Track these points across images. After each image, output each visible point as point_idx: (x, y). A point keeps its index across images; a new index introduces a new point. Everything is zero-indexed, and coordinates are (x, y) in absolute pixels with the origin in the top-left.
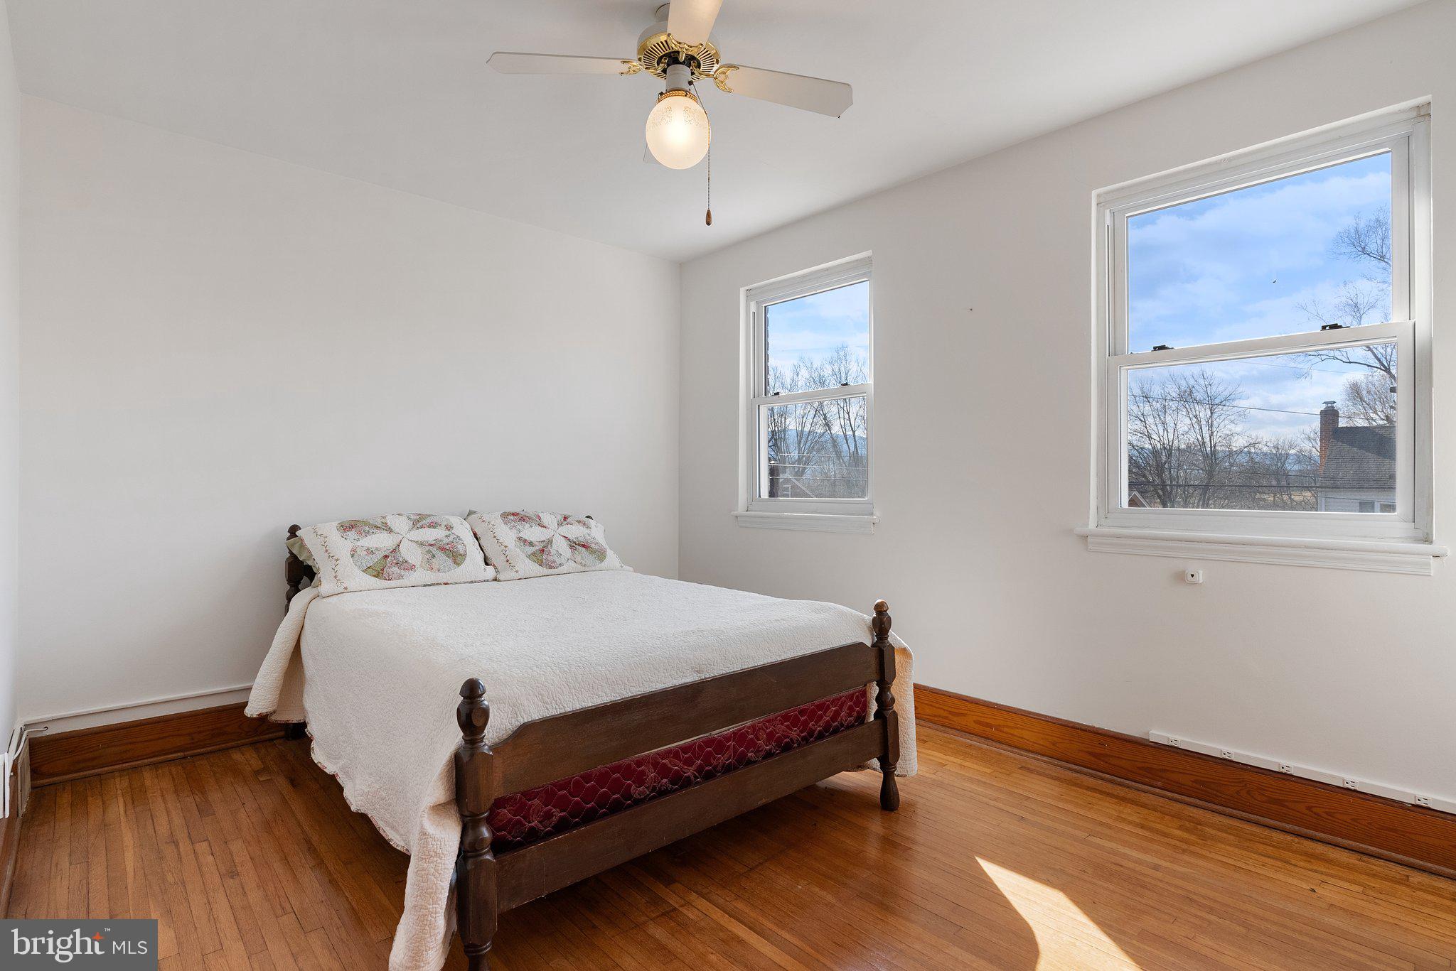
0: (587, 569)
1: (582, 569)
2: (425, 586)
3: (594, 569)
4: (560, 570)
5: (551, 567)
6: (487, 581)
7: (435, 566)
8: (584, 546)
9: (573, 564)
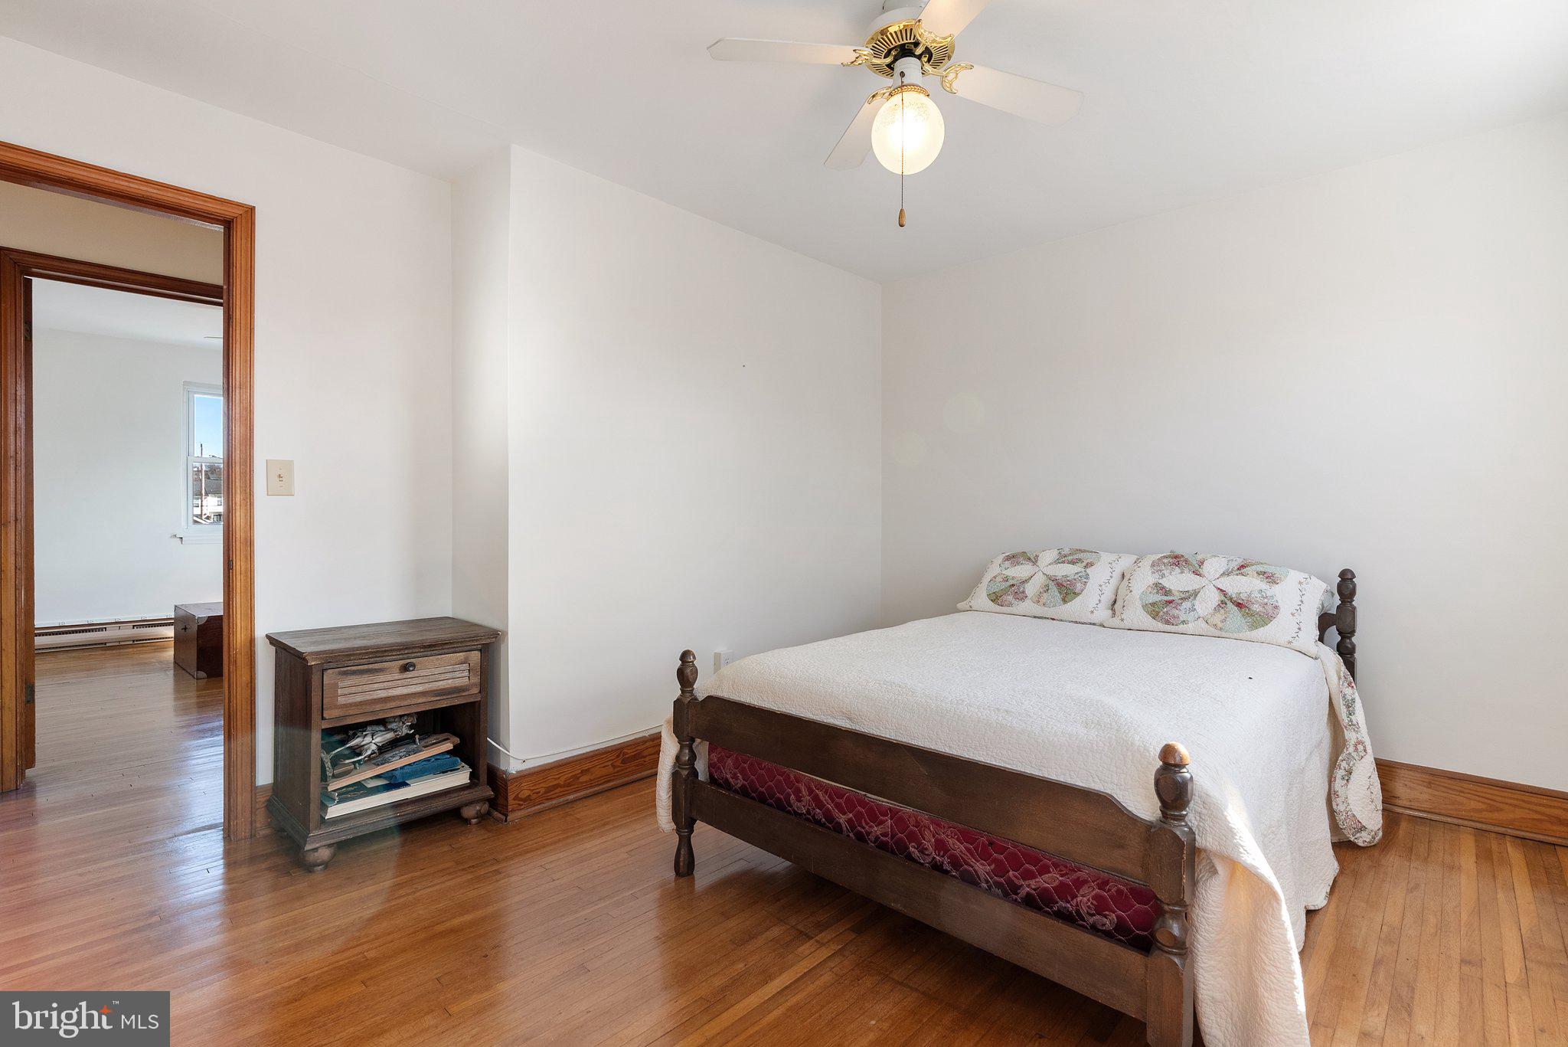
0: (1224, 634)
1: (1218, 633)
2: (1035, 617)
3: (1236, 635)
4: (1181, 628)
5: (1167, 622)
6: (1094, 624)
7: (1043, 600)
8: (1239, 605)
9: (1204, 625)
